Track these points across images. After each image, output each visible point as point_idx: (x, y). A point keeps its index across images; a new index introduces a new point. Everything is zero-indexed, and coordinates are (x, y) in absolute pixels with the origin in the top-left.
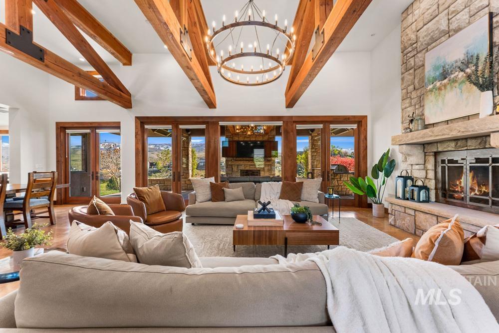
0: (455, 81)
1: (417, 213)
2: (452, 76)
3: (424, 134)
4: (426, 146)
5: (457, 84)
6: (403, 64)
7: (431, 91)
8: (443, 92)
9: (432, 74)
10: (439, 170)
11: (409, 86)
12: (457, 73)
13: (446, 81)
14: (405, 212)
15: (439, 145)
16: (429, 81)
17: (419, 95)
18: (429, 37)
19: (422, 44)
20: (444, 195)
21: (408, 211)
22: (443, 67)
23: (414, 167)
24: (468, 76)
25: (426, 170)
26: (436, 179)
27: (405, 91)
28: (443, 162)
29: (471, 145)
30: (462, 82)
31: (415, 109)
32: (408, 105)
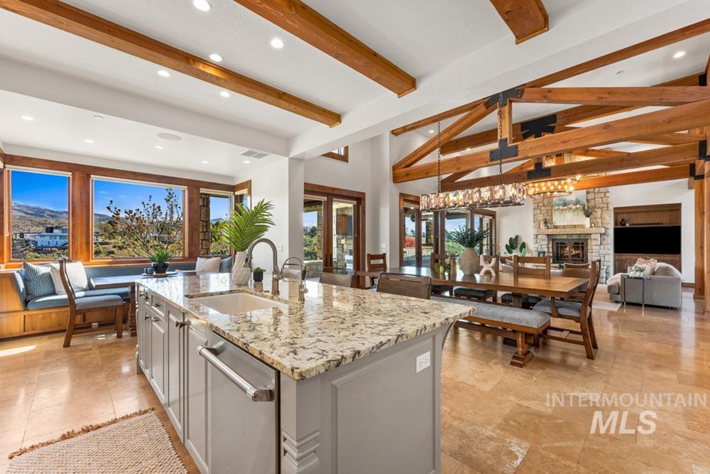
2: (569, 206)
4: (549, 236)
5: (571, 210)
7: (557, 209)
8: (564, 212)
9: (558, 202)
10: (555, 248)
11: (540, 203)
12: (572, 206)
13: (566, 207)
15: (557, 236)
16: (556, 204)
22: (564, 201)
23: (543, 246)
24: (577, 208)
25: (548, 248)
26: (553, 252)
27: (536, 204)
28: (557, 244)
29: (575, 237)
30: (575, 211)
31: (544, 216)
32: (538, 213)
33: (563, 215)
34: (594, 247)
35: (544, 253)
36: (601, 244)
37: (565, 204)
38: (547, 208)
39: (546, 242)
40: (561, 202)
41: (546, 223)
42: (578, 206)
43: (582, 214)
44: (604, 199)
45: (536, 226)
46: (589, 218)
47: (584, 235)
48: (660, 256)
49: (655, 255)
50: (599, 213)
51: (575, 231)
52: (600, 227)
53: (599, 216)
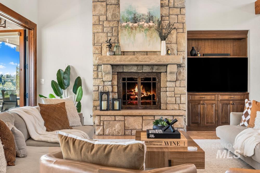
1: (126, 118)
2: (141, 23)
3: (131, 59)
4: (115, 67)
5: (143, 29)
7: (125, 27)
8: (134, 31)
9: (126, 16)
10: (121, 85)
11: (102, 15)
12: (143, 23)
13: (136, 25)
14: (115, 120)
15: (124, 67)
16: (123, 19)
17: (111, 26)
21: (117, 118)
22: (135, 14)
23: (106, 83)
24: (150, 27)
25: (112, 86)
26: (118, 92)
27: (97, 18)
28: (124, 79)
29: (146, 69)
30: (147, 30)
31: (107, 36)
32: (100, 31)
33: (132, 36)
34: (168, 84)
35: (108, 93)
36: (177, 80)
37: (135, 20)
38: (111, 24)
39: (109, 77)
40: (131, 17)
41: (110, 46)
42: (151, 24)
43: (156, 35)
44: (179, 16)
45: (97, 52)
46: (165, 41)
47: (156, 67)
48: (230, 95)
49: (227, 93)
50: (174, 36)
51: (151, 60)
52: (175, 55)
53: (174, 41)
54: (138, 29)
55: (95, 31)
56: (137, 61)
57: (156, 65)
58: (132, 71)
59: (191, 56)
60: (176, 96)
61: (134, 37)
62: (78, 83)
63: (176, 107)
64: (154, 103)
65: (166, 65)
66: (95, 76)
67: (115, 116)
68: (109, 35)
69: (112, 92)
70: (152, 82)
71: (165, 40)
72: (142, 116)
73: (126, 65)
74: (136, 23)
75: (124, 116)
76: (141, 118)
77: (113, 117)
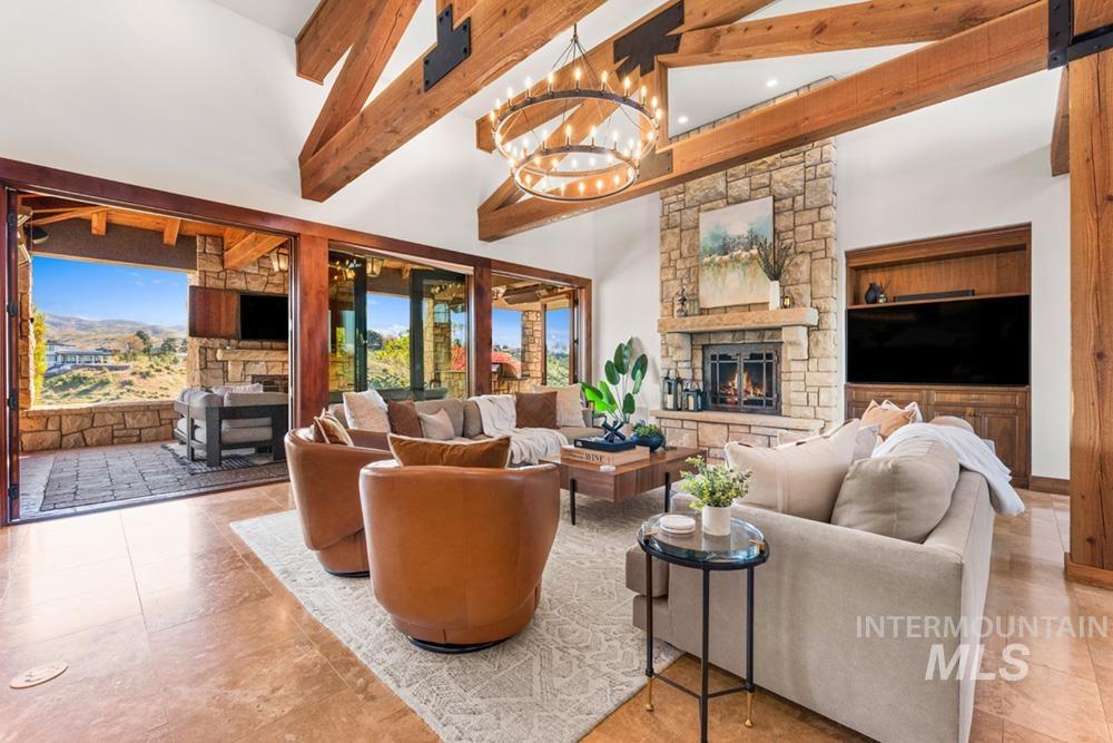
0: (737, 260)
1: (700, 425)
2: (735, 253)
4: (695, 336)
5: (739, 265)
6: (664, 215)
7: (708, 265)
8: (723, 270)
9: (710, 244)
10: (709, 368)
11: (673, 250)
12: (740, 252)
13: (726, 257)
14: (683, 428)
15: (712, 335)
16: (705, 251)
17: (688, 265)
18: (703, 193)
19: (692, 199)
20: (714, 401)
21: (686, 425)
22: (724, 239)
23: (681, 365)
24: (751, 258)
25: (693, 369)
26: (703, 379)
27: (667, 255)
28: (713, 357)
29: (751, 338)
30: (747, 264)
31: (682, 285)
32: (670, 277)
33: (720, 278)
36: (810, 357)
38: (688, 263)
39: (687, 354)
41: (682, 301)
42: (754, 251)
43: (761, 272)
44: (817, 225)
45: (666, 313)
46: (777, 282)
47: (770, 333)
48: (968, 392)
49: (955, 388)
50: (805, 268)
51: (744, 320)
52: (805, 306)
53: (805, 277)
54: (730, 265)
55: (664, 278)
56: (719, 324)
57: (770, 329)
58: (725, 342)
59: (868, 303)
60: (808, 390)
61: (724, 280)
62: (642, 363)
63: (809, 412)
64: (769, 403)
65: (779, 329)
66: (664, 353)
67: (682, 420)
68: (685, 281)
69: (693, 380)
70: (764, 361)
71: (776, 279)
72: (728, 424)
73: (715, 332)
74: (726, 254)
75: (697, 421)
76: (725, 428)
77: (680, 422)
